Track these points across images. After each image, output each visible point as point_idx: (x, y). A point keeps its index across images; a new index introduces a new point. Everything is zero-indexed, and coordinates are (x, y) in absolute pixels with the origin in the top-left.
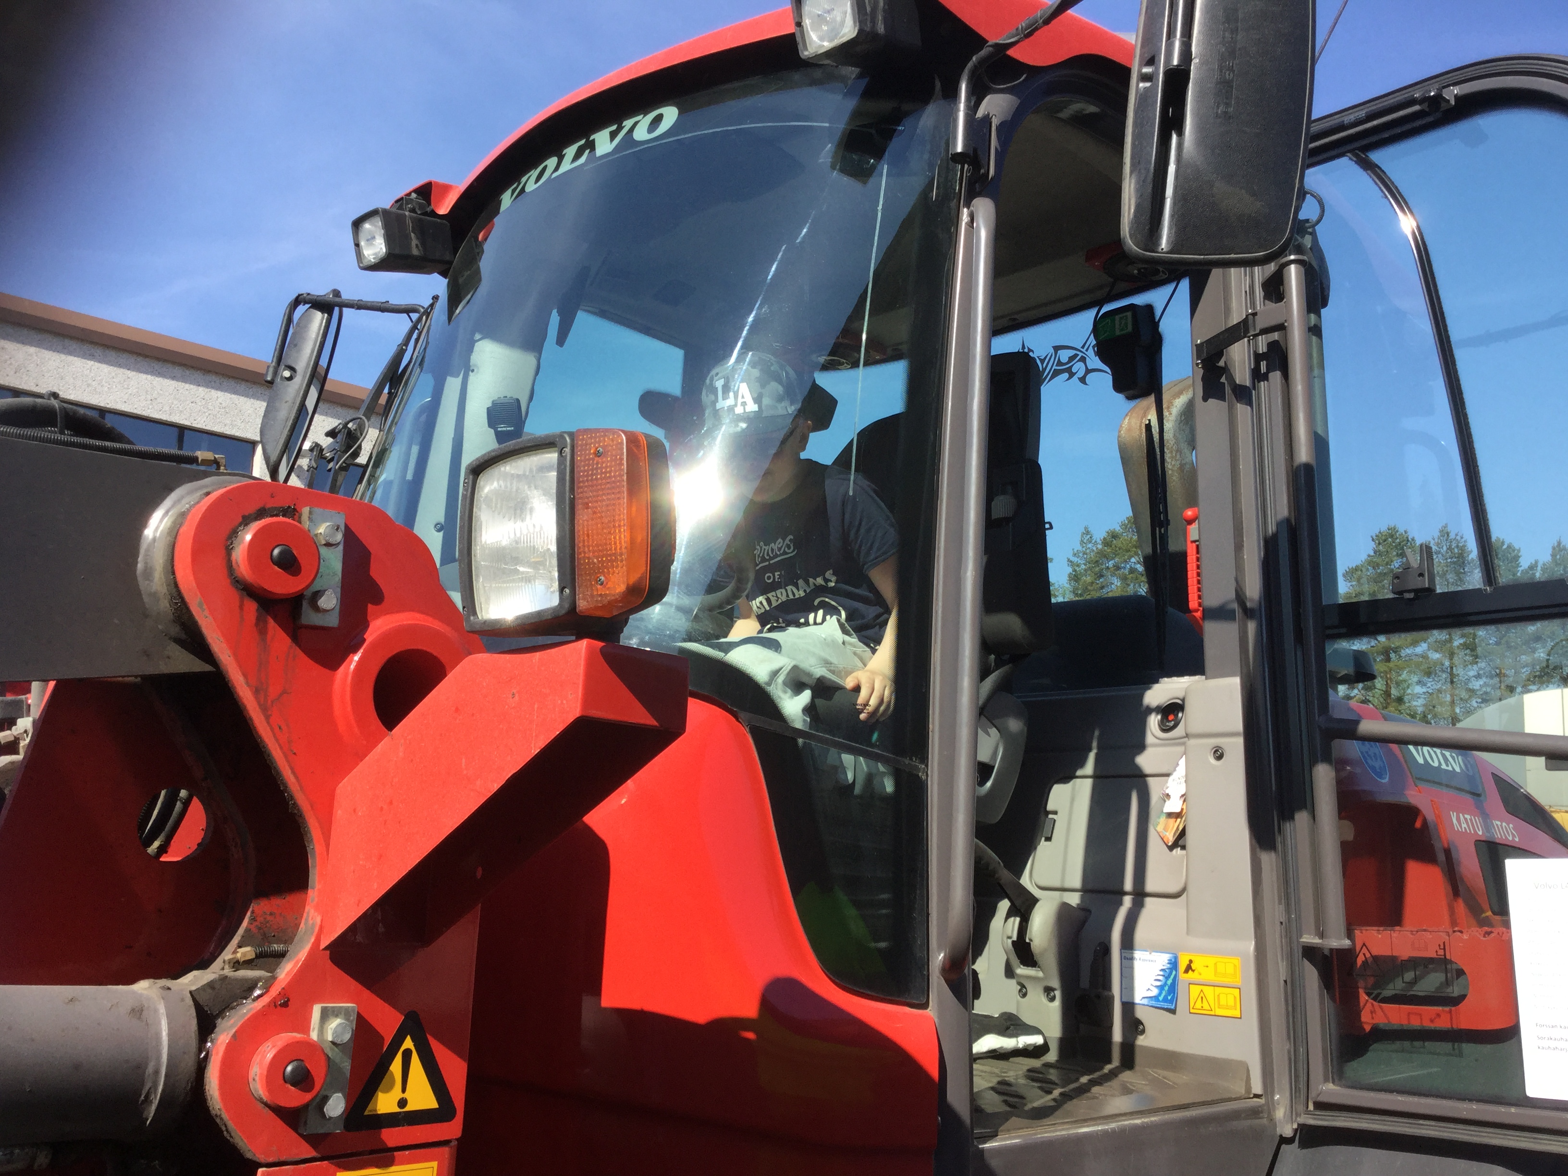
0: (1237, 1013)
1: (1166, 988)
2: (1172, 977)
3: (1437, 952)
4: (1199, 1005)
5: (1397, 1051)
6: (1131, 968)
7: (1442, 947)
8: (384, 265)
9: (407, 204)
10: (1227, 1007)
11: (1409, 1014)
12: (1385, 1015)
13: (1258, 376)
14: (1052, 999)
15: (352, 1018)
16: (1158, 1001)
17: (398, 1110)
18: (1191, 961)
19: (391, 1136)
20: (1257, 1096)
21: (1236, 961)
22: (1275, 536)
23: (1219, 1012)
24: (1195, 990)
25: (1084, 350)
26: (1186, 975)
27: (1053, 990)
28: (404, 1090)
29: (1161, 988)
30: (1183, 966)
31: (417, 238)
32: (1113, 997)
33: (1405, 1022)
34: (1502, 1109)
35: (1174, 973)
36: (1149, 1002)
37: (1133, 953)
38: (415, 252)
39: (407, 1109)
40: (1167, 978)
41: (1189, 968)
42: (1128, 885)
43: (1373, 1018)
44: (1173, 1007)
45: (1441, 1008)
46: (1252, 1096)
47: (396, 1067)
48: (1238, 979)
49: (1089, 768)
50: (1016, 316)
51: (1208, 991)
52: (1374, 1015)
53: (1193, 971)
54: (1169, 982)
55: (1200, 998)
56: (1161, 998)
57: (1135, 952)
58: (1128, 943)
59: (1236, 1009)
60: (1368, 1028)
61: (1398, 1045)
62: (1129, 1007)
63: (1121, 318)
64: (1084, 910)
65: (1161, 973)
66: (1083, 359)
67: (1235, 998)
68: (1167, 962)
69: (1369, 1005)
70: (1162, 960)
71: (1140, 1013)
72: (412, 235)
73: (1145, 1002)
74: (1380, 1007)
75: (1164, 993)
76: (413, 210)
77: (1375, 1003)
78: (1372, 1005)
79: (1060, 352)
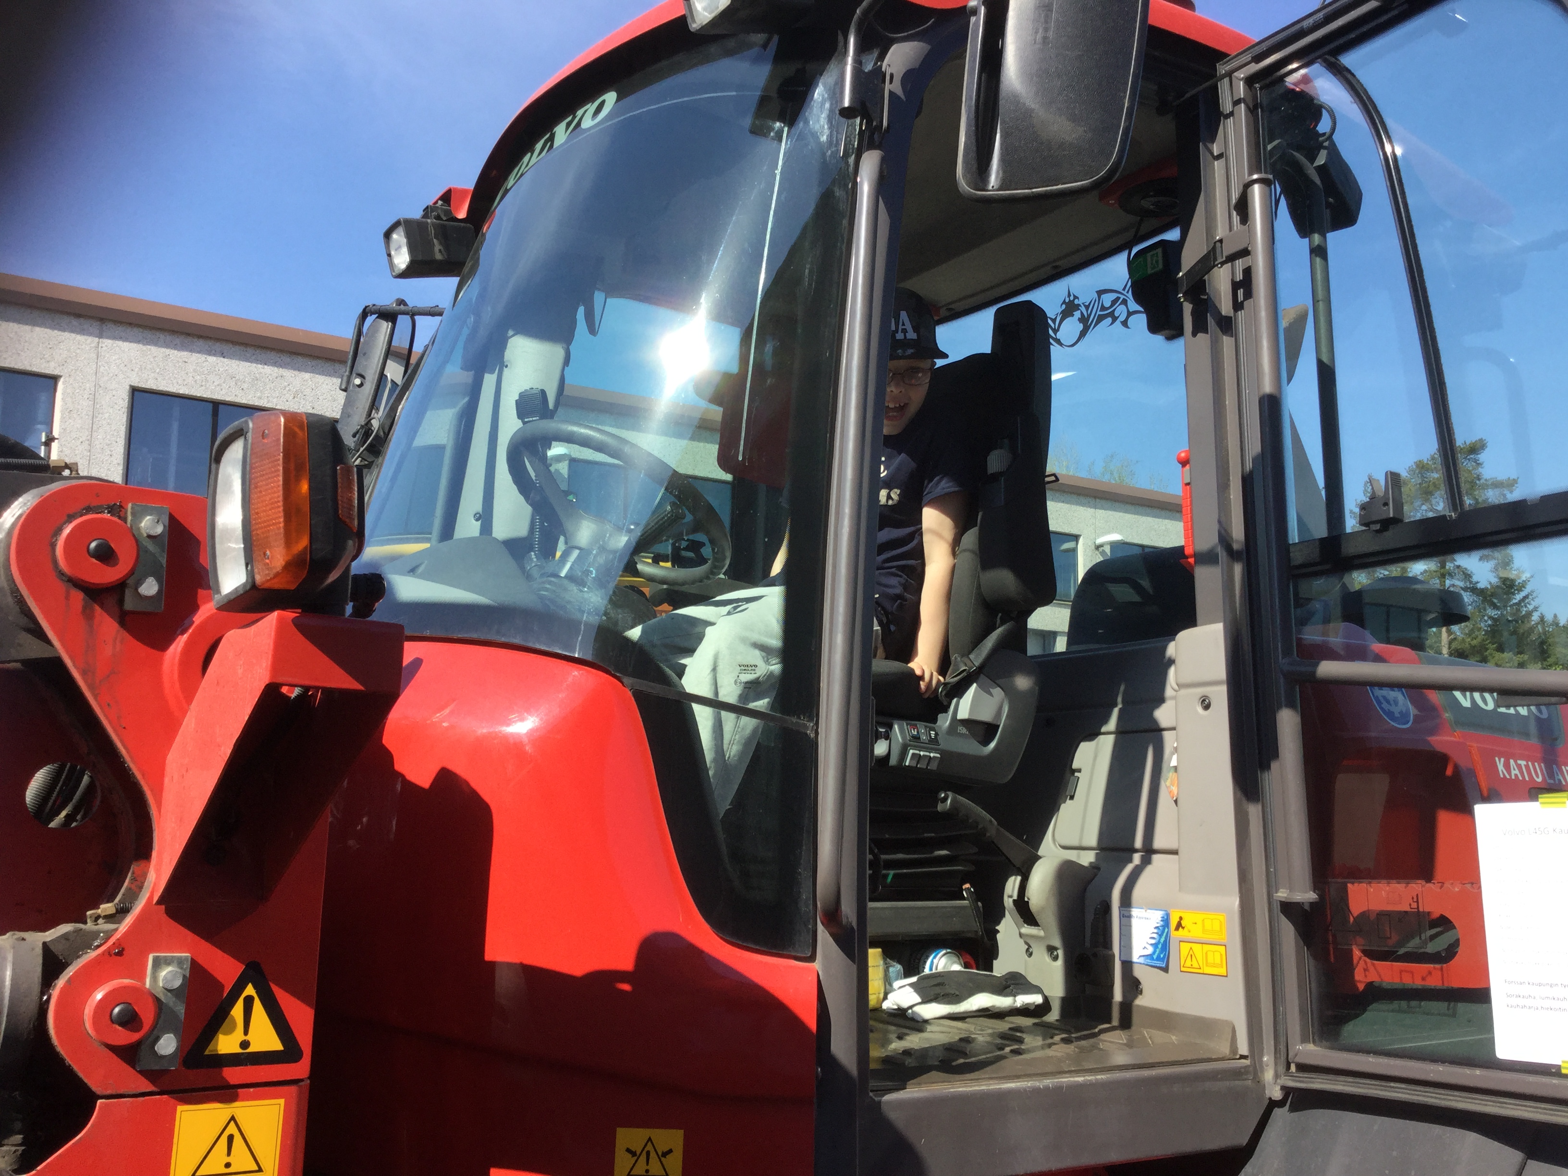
0: (1223, 971)
1: (1160, 946)
2: (1165, 934)
3: (1410, 905)
4: (1188, 963)
5: (1393, 1011)
6: (1129, 926)
7: (1415, 900)
8: (411, 272)
9: (432, 211)
10: (1214, 965)
11: (1401, 972)
12: (1379, 973)
13: (1238, 306)
14: (1056, 958)
15: (185, 966)
16: (1152, 959)
17: (240, 1051)
18: (1181, 918)
19: (233, 1075)
20: (1243, 1057)
21: (1222, 917)
22: (1251, 472)
23: (1208, 970)
24: (1185, 948)
25: (1125, 293)
26: (1176, 932)
27: (1056, 949)
28: (246, 1032)
29: (1155, 946)
30: (1174, 923)
31: (441, 243)
32: (1114, 956)
33: (1397, 980)
34: (1467, 1071)
35: (1166, 930)
36: (1145, 961)
37: (1130, 911)
38: (438, 256)
39: (250, 1050)
40: (1160, 936)
41: (1179, 926)
42: (1138, 843)
43: (1366, 976)
44: (1164, 965)
45: (1432, 966)
46: (1238, 1057)
47: (237, 1011)
48: (1223, 936)
49: (1112, 725)
50: (1057, 264)
51: (1197, 948)
52: (1367, 973)
53: (1183, 928)
54: (1163, 940)
55: (1189, 956)
56: (1155, 957)
57: (1133, 909)
58: (1126, 901)
59: (1222, 967)
60: (1361, 987)
61: (1396, 1004)
62: (1128, 965)
63: (1152, 256)
64: (1095, 868)
65: (1156, 931)
66: (1125, 302)
67: (1221, 955)
68: (1160, 919)
69: (1362, 962)
70: (1155, 917)
71: (1138, 972)
72: (435, 240)
73: (1142, 960)
74: (1373, 965)
75: (1158, 950)
76: (438, 217)
77: (1368, 960)
78: (1365, 962)
79: (1103, 296)
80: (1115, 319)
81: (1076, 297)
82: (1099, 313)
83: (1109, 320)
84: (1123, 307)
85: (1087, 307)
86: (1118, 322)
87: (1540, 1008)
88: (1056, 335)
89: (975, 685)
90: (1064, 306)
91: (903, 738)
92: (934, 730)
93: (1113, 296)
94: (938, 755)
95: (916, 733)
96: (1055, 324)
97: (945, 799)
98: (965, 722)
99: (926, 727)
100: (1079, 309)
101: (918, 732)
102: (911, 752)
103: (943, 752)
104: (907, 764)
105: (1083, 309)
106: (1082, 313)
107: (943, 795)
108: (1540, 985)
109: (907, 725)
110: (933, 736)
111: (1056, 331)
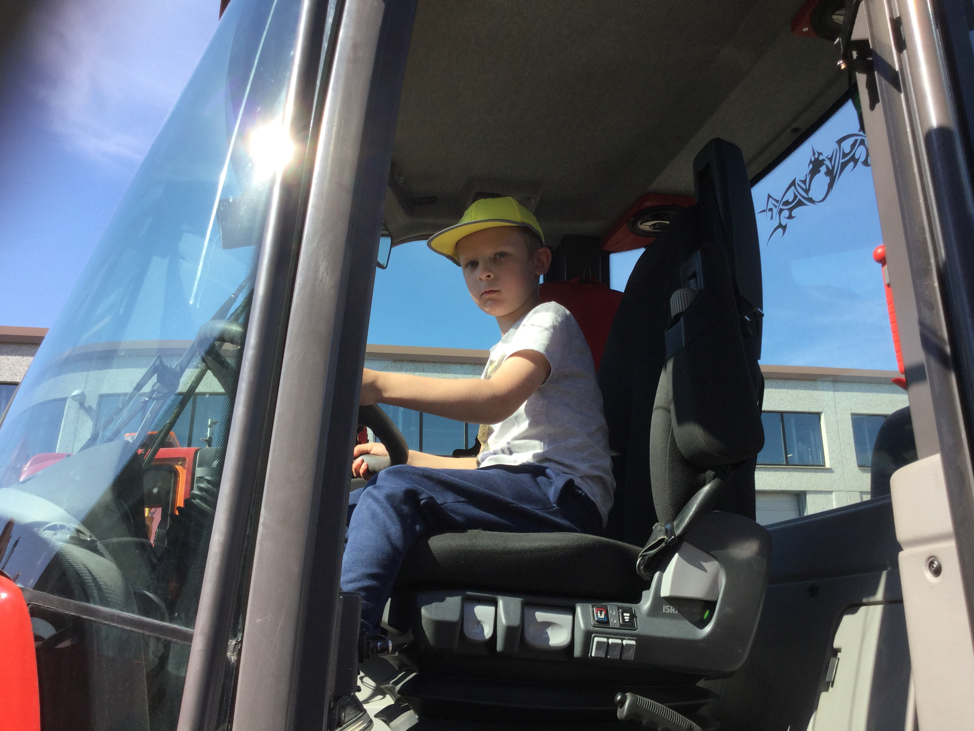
25: (861, 133)
66: (862, 142)
79: (843, 144)
80: (856, 161)
81: (820, 154)
82: (841, 161)
83: (852, 164)
84: (862, 148)
85: (830, 159)
86: (860, 163)
88: (808, 195)
89: (677, 555)
90: (811, 166)
91: (586, 623)
92: (629, 611)
93: (851, 140)
94: (633, 642)
95: (603, 616)
96: (806, 185)
97: (623, 702)
98: (672, 600)
99: (619, 608)
100: (824, 164)
101: (607, 615)
102: (596, 639)
103: (639, 639)
104: (593, 655)
105: (827, 162)
106: (827, 167)
107: (619, 698)
109: (593, 607)
110: (627, 619)
111: (807, 191)
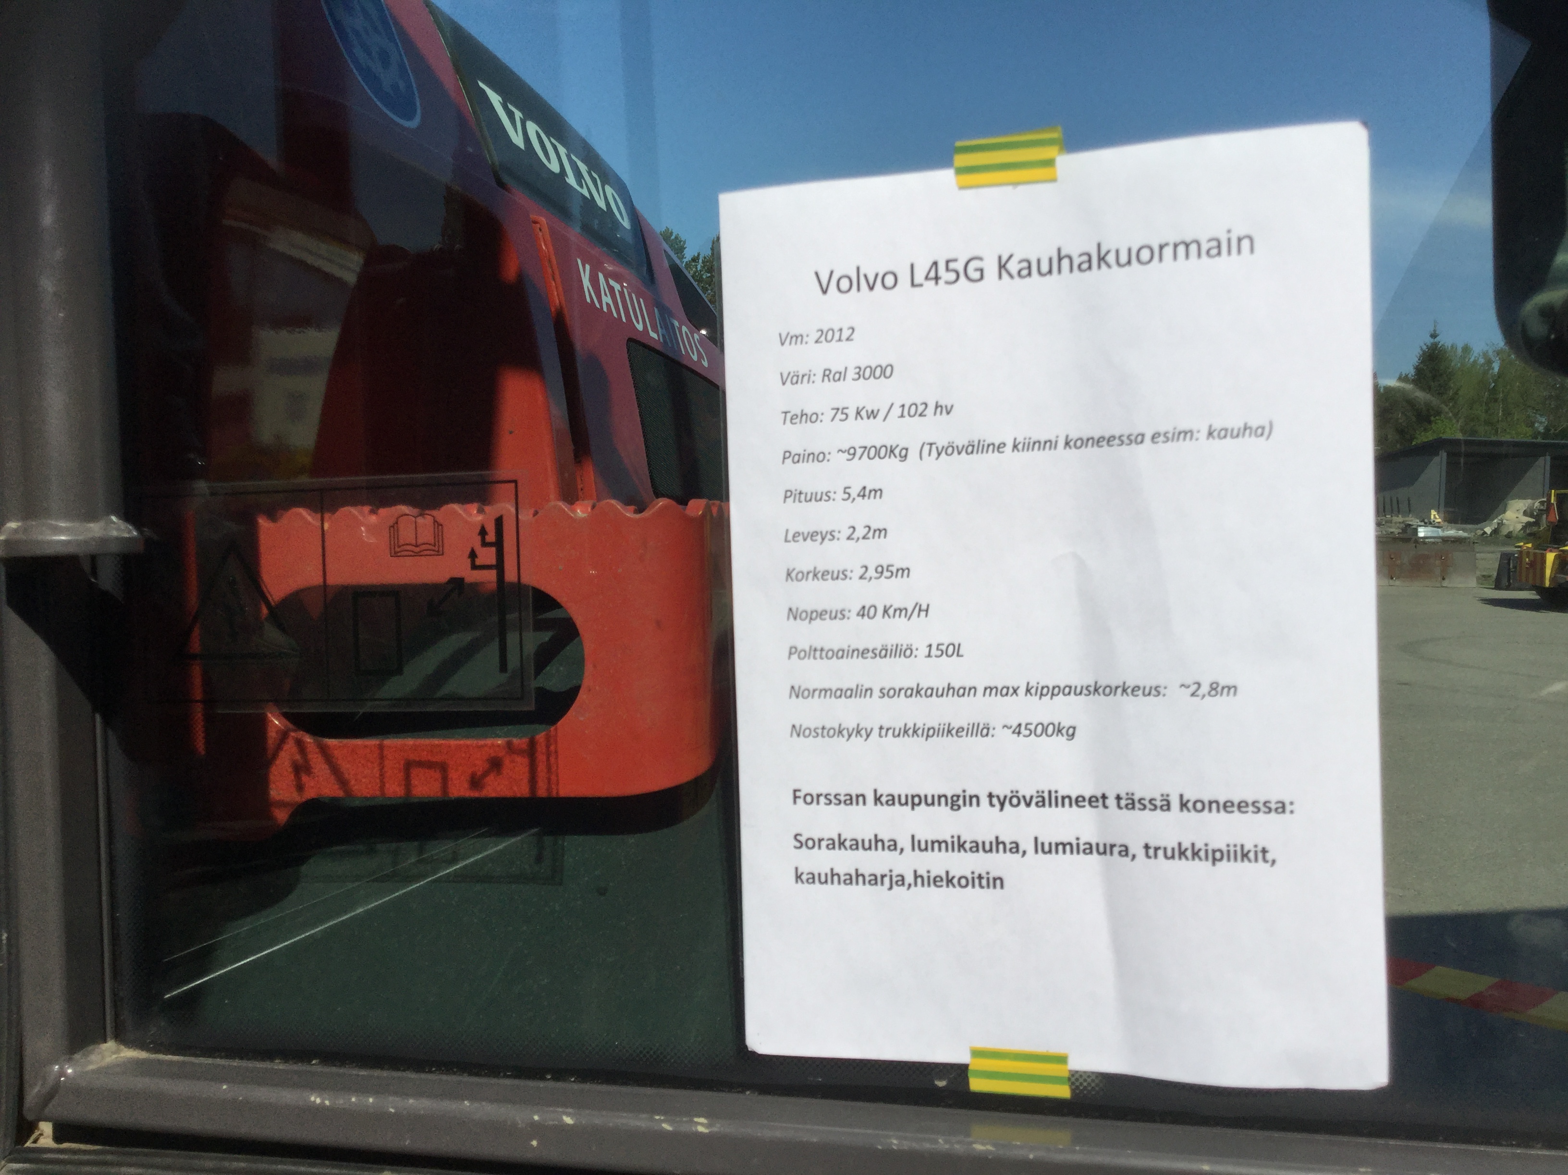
3: (473, 555)
7: (491, 537)
11: (409, 766)
12: (336, 771)
33: (394, 790)
43: (300, 788)
52: (305, 778)
60: (284, 814)
69: (290, 747)
74: (324, 751)
77: (308, 739)
78: (299, 743)
87: (909, 879)
108: (915, 801)
